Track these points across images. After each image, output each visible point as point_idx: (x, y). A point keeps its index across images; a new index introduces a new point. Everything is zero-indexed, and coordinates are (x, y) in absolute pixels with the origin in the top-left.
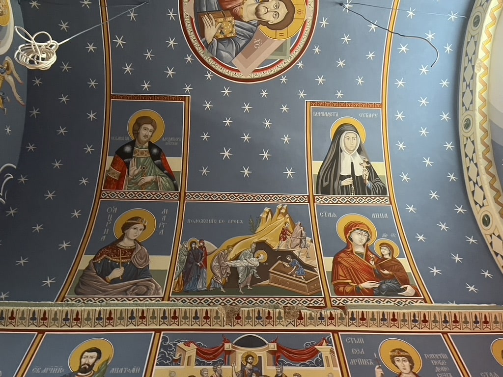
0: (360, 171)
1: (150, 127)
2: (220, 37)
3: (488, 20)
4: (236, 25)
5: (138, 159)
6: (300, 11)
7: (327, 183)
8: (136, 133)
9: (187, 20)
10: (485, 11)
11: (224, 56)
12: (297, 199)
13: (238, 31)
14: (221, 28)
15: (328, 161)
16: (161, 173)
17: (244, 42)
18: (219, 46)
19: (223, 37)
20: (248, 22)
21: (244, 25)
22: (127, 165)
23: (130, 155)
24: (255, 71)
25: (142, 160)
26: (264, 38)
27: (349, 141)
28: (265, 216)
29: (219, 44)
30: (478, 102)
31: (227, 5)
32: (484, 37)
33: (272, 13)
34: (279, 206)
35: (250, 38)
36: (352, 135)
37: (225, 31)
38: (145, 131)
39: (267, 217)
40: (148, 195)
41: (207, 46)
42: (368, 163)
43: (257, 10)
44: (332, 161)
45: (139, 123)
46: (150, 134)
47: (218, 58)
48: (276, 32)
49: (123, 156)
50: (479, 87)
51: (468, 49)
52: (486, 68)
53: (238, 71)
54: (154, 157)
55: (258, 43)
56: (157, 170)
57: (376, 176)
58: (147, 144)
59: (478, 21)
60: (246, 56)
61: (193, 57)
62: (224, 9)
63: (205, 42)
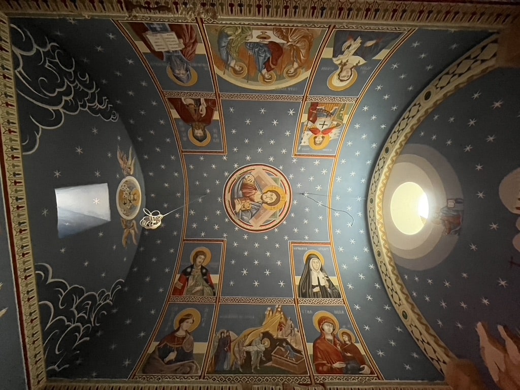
0: (323, 283)
1: (203, 257)
2: (243, 209)
3: (377, 201)
4: (251, 204)
5: (194, 276)
7: (305, 290)
8: (195, 260)
9: (227, 202)
10: (375, 196)
11: (245, 218)
12: (288, 301)
13: (252, 206)
14: (244, 205)
15: (304, 276)
16: (206, 285)
17: (255, 212)
19: (245, 209)
20: (257, 202)
21: (255, 204)
22: (188, 279)
23: (190, 274)
24: (261, 226)
25: (196, 276)
26: (266, 210)
27: (315, 264)
28: (268, 314)
29: (243, 213)
30: (382, 242)
31: (247, 195)
32: (377, 209)
33: (269, 198)
34: (277, 306)
35: (259, 209)
36: (316, 260)
37: (245, 207)
38: (200, 259)
39: (269, 313)
40: (197, 299)
41: (236, 213)
42: (327, 277)
43: (262, 197)
44: (307, 276)
45: (197, 255)
46: (202, 261)
47: (242, 220)
49: (186, 274)
50: (380, 234)
51: (370, 214)
52: (382, 224)
53: (252, 226)
54: (204, 275)
55: (262, 212)
56: (205, 282)
57: (333, 286)
58: (200, 267)
59: (372, 200)
60: (256, 219)
61: (229, 219)
62: (245, 197)
63: (235, 212)
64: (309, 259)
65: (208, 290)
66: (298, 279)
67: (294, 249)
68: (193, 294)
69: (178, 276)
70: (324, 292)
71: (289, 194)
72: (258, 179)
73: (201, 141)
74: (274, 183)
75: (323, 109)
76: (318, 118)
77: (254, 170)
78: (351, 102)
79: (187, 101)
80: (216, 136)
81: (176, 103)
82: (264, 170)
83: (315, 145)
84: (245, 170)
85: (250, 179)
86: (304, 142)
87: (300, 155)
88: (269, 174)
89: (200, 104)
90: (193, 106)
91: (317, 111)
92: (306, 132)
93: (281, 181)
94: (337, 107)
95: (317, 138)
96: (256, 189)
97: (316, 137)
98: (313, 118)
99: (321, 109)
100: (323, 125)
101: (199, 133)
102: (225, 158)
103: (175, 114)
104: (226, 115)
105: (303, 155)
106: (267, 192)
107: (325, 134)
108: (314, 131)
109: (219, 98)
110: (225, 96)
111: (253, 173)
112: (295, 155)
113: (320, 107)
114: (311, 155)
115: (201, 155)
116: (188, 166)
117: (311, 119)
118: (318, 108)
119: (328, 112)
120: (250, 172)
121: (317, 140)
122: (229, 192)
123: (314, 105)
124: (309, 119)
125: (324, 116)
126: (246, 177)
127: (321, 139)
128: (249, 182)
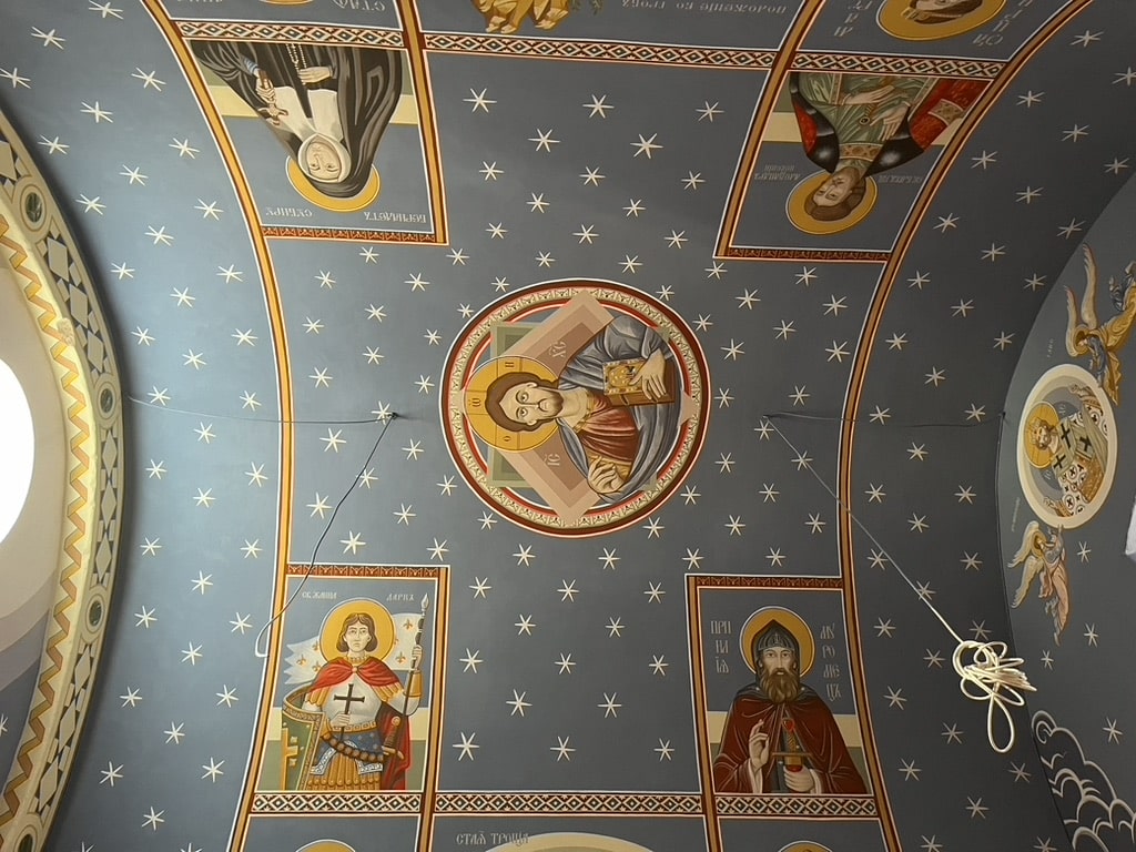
0: (285, 97)
1: (821, 200)
2: (633, 361)
3: (87, 414)
4: (601, 380)
5: (872, 139)
6: (476, 403)
7: (370, 75)
8: (858, 191)
9: (696, 388)
10: (99, 427)
11: (629, 328)
13: (597, 371)
14: (631, 376)
15: (376, 121)
16: (824, 110)
17: (586, 353)
18: (638, 346)
19: (628, 361)
20: (578, 385)
21: (586, 381)
22: (904, 127)
23: (890, 146)
24: (564, 301)
25: (864, 137)
26: (545, 358)
29: (637, 350)
30: (31, 263)
31: (617, 414)
32: (80, 383)
33: (529, 401)
34: (506, 29)
36: (321, 175)
37: (624, 371)
38: (834, 190)
39: (547, 9)
40: (877, 65)
41: (661, 345)
42: (266, 115)
43: (559, 406)
44: (364, 122)
45: (846, 207)
46: (825, 187)
47: (642, 324)
48: (521, 368)
49: (909, 145)
50: (45, 293)
52: (46, 329)
53: (602, 301)
55: (558, 351)
56: (832, 116)
57: (234, 85)
58: (839, 167)
60: (582, 327)
61: (694, 326)
62: (624, 408)
63: (665, 352)
64: (355, 182)
65: (821, 94)
66: (406, 111)
67: (421, 218)
68: (888, 81)
69: (943, 139)
70: (278, 65)
71: (451, 415)
72: (572, 474)
73: (774, 626)
74: (514, 458)
75: (360, 763)
76: (372, 725)
77: (589, 512)
78: (269, 793)
79: (804, 781)
80: (722, 648)
81: (842, 774)
82: (552, 512)
83: (366, 615)
84: (621, 512)
85: (603, 476)
86: (408, 625)
87: (423, 572)
88: (531, 493)
89: (765, 768)
90: (789, 761)
91: (381, 752)
92: (406, 666)
93: (484, 469)
94: (313, 770)
95: (363, 644)
96: (582, 434)
97: (371, 646)
98: (389, 724)
99: (367, 762)
100: (349, 699)
101: (777, 659)
102: (693, 559)
103: (850, 728)
104: (683, 728)
105: (408, 572)
106: (540, 422)
107: (338, 661)
108: (379, 674)
109: (703, 796)
110: (684, 804)
111: (590, 501)
112: (437, 572)
113: (371, 768)
114: (377, 572)
115: (776, 569)
116: (829, 528)
117: (396, 720)
118: (378, 767)
119: (343, 752)
120: (602, 501)
121: (365, 637)
122: (685, 426)
123: (393, 777)
124: (404, 718)
125: (353, 735)
126: (616, 484)
127: (349, 638)
128: (608, 462)
